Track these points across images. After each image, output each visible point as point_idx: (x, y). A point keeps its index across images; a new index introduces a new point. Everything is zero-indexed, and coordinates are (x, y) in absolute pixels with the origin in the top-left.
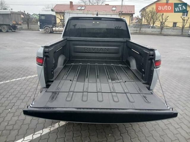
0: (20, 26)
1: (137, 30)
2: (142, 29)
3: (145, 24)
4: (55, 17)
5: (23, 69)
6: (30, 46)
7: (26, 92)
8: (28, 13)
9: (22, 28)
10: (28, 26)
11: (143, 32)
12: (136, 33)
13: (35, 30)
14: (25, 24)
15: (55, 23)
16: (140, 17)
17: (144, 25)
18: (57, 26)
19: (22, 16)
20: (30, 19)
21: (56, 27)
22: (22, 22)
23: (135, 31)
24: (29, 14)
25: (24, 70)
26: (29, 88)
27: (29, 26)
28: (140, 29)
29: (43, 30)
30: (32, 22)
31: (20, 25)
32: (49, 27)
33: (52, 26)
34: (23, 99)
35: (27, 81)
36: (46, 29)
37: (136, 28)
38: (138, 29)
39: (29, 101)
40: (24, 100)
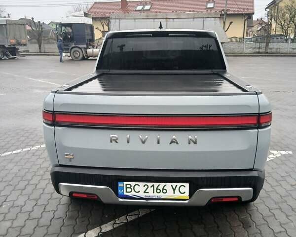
0: (25, 47)
1: (259, 48)
2: (270, 45)
3: (277, 33)
4: (91, 27)
5: (25, 133)
6: (43, 86)
7: (29, 176)
8: (39, 22)
9: (28, 51)
10: (40, 46)
11: (274, 50)
12: (259, 53)
13: (54, 55)
14: (35, 43)
15: (92, 40)
16: (266, 20)
17: (276, 36)
18: (96, 45)
19: (28, 28)
20: (43, 34)
21: (93, 47)
22: (29, 40)
23: (257, 50)
24: (41, 22)
25: (27, 134)
26: (35, 168)
27: (42, 46)
28: (267, 45)
29: (69, 54)
30: (49, 39)
31: (25, 45)
32: (81, 48)
33: (85, 46)
34: (23, 188)
35: (32, 154)
36: (73, 53)
37: (258, 44)
38: (263, 45)
39: (33, 192)
40: (23, 191)
